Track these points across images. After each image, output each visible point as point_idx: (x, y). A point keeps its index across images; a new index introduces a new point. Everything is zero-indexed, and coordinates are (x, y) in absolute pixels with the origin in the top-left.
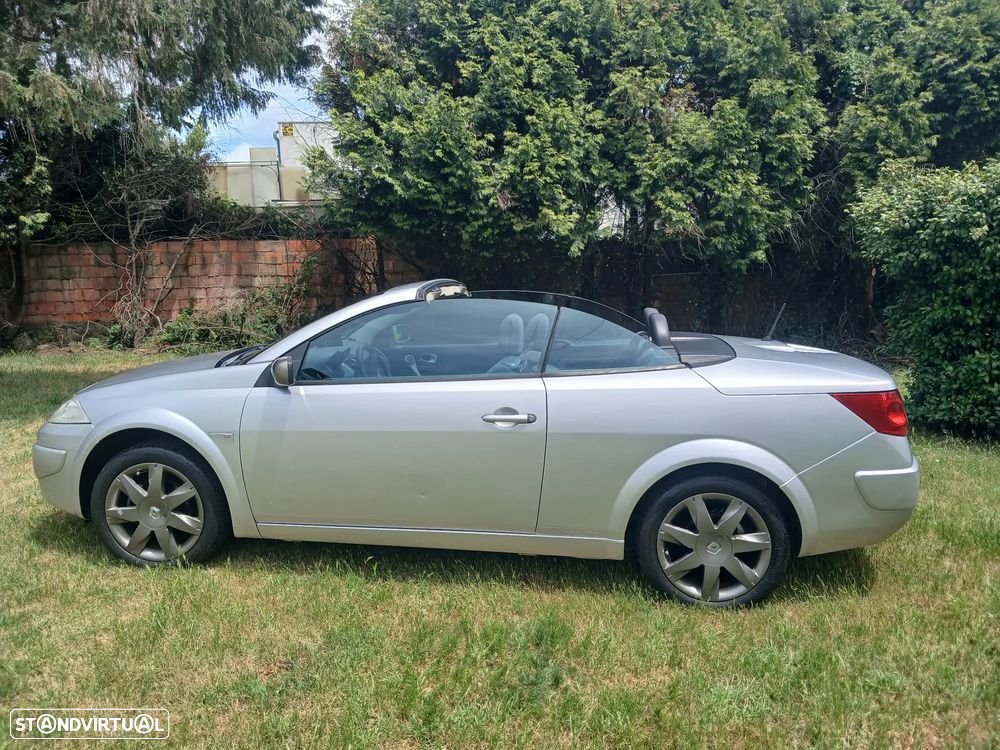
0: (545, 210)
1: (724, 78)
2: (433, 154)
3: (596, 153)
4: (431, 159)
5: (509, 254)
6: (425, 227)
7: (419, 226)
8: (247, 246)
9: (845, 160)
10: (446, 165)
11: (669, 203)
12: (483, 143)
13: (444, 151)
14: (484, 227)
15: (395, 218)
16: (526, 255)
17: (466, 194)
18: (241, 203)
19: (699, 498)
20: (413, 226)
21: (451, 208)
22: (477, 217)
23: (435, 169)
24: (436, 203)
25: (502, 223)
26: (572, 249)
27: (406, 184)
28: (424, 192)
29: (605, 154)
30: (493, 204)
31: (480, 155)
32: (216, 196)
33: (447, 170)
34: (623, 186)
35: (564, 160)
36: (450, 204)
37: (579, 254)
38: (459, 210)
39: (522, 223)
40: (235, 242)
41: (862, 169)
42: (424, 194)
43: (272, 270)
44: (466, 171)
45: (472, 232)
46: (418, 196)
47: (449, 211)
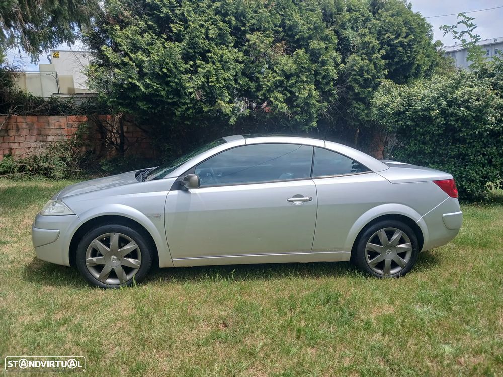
0: (219, 101)
1: (298, 39)
2: (161, 71)
3: (240, 73)
4: (161, 73)
5: (198, 123)
6: (155, 108)
7: (152, 108)
8: (43, 119)
9: (350, 80)
10: (169, 77)
11: (276, 98)
12: (187, 66)
13: (168, 70)
14: (188, 109)
15: (140, 103)
16: (207, 123)
17: (178, 92)
18: (34, 95)
19: (383, 230)
20: (149, 108)
21: (170, 98)
22: (184, 103)
23: (162, 79)
24: (162, 96)
25: (197, 107)
26: (231, 120)
27: (147, 86)
28: (156, 90)
29: (244, 74)
30: (193, 97)
31: (186, 72)
32: (20, 90)
33: (169, 79)
34: (254, 90)
35: (228, 76)
36: (170, 97)
37: (234, 123)
38: (174, 100)
39: (207, 107)
40: (36, 117)
41: (357, 84)
42: (156, 91)
43: (59, 132)
44: (180, 80)
45: (181, 111)
46: (153, 92)
47: (169, 100)
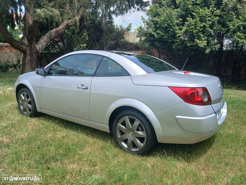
0: (196, 40)
3: (216, 22)
4: (164, 27)
5: (188, 53)
6: (164, 45)
7: (162, 45)
10: (168, 28)
12: (178, 22)
13: (167, 24)
14: (179, 44)
15: (156, 43)
16: (193, 53)
17: (174, 36)
18: (132, 42)
20: (160, 45)
21: (170, 40)
22: (177, 42)
23: (166, 30)
24: (165, 39)
25: (184, 44)
26: (206, 51)
27: (158, 34)
28: (162, 36)
29: (219, 22)
30: (181, 38)
31: (178, 25)
32: (126, 40)
33: (168, 29)
34: (225, 32)
35: (203, 25)
36: (170, 39)
37: (209, 53)
38: (172, 40)
39: (190, 44)
42: (163, 37)
44: (173, 29)
45: (175, 46)
46: (161, 37)
47: (169, 41)
